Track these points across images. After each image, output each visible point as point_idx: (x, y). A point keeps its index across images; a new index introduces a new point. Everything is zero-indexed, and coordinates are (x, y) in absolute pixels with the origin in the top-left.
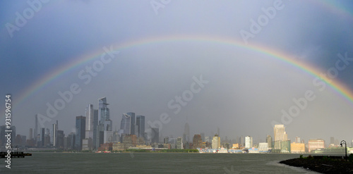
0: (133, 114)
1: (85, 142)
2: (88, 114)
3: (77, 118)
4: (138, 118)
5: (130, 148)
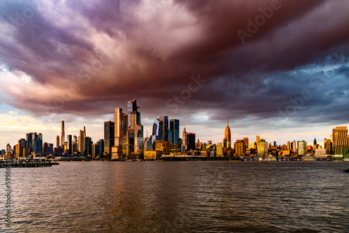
0: (166, 118)
1: (115, 150)
2: (116, 119)
3: (106, 124)
4: (172, 123)
5: (164, 156)
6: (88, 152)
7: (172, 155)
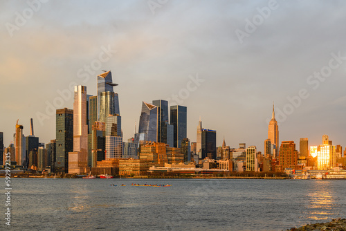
0: (164, 103)
1: (73, 158)
2: (76, 104)
3: (59, 113)
5: (152, 169)
6: (31, 161)
7: (167, 167)
